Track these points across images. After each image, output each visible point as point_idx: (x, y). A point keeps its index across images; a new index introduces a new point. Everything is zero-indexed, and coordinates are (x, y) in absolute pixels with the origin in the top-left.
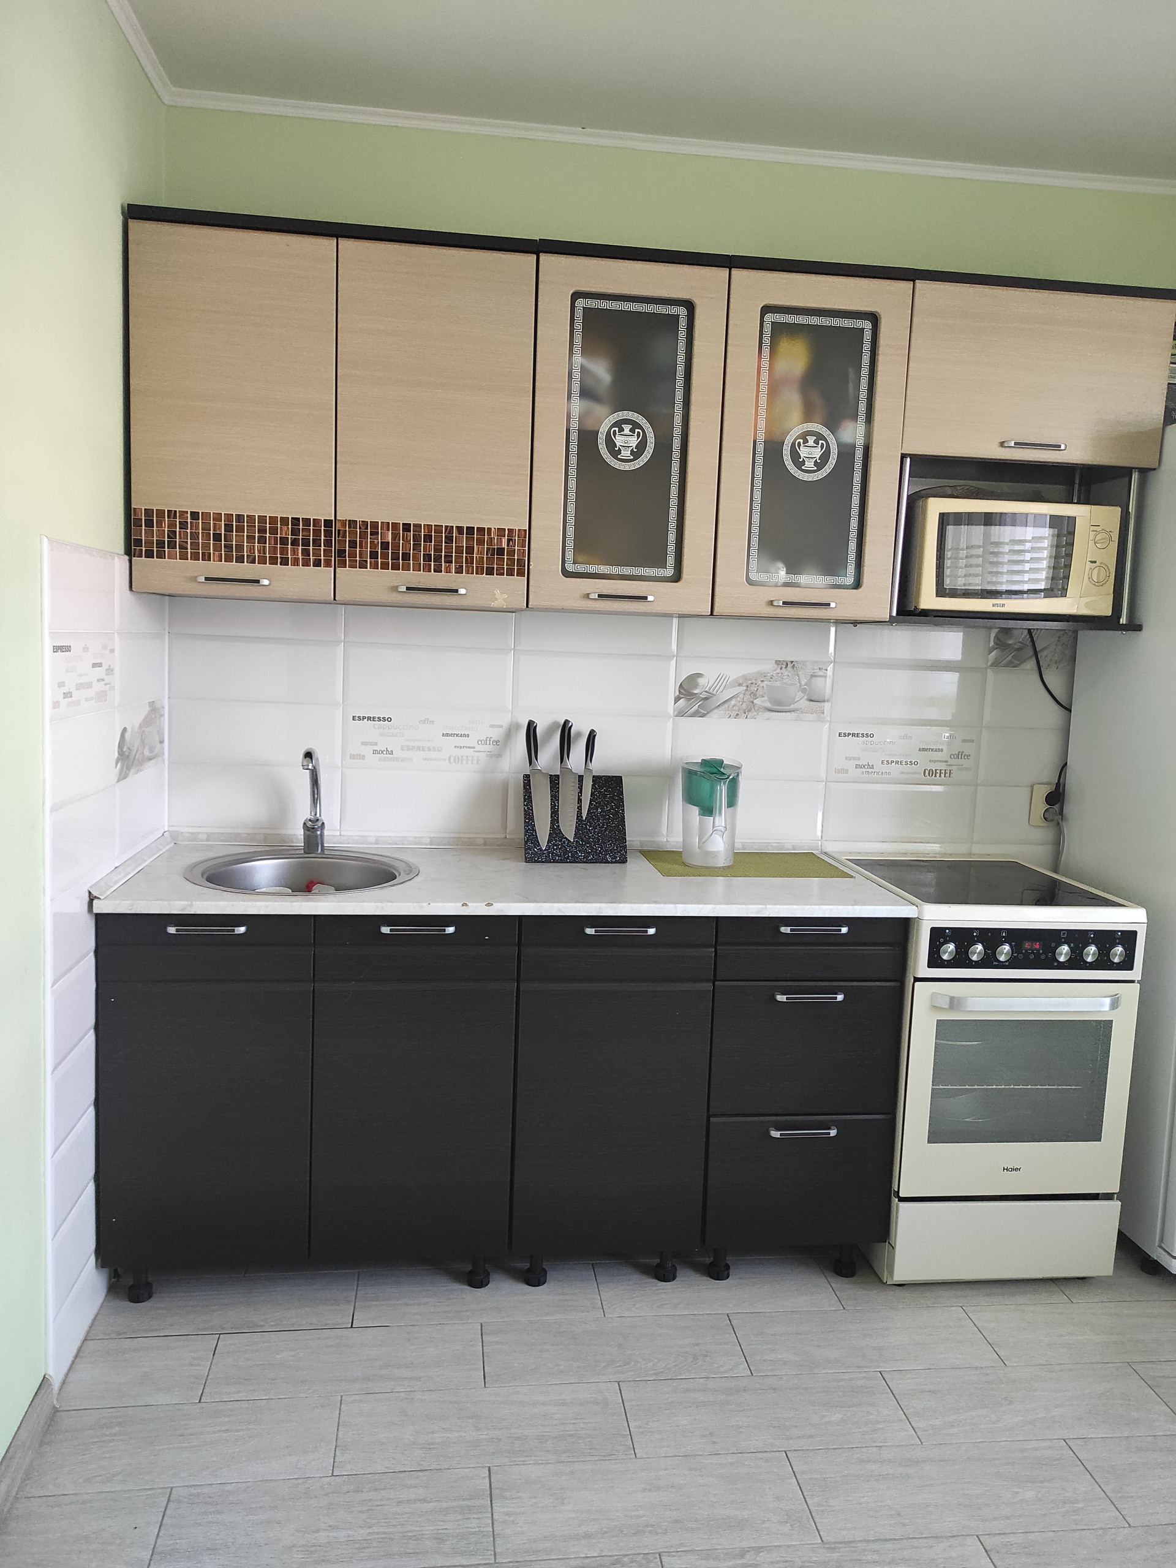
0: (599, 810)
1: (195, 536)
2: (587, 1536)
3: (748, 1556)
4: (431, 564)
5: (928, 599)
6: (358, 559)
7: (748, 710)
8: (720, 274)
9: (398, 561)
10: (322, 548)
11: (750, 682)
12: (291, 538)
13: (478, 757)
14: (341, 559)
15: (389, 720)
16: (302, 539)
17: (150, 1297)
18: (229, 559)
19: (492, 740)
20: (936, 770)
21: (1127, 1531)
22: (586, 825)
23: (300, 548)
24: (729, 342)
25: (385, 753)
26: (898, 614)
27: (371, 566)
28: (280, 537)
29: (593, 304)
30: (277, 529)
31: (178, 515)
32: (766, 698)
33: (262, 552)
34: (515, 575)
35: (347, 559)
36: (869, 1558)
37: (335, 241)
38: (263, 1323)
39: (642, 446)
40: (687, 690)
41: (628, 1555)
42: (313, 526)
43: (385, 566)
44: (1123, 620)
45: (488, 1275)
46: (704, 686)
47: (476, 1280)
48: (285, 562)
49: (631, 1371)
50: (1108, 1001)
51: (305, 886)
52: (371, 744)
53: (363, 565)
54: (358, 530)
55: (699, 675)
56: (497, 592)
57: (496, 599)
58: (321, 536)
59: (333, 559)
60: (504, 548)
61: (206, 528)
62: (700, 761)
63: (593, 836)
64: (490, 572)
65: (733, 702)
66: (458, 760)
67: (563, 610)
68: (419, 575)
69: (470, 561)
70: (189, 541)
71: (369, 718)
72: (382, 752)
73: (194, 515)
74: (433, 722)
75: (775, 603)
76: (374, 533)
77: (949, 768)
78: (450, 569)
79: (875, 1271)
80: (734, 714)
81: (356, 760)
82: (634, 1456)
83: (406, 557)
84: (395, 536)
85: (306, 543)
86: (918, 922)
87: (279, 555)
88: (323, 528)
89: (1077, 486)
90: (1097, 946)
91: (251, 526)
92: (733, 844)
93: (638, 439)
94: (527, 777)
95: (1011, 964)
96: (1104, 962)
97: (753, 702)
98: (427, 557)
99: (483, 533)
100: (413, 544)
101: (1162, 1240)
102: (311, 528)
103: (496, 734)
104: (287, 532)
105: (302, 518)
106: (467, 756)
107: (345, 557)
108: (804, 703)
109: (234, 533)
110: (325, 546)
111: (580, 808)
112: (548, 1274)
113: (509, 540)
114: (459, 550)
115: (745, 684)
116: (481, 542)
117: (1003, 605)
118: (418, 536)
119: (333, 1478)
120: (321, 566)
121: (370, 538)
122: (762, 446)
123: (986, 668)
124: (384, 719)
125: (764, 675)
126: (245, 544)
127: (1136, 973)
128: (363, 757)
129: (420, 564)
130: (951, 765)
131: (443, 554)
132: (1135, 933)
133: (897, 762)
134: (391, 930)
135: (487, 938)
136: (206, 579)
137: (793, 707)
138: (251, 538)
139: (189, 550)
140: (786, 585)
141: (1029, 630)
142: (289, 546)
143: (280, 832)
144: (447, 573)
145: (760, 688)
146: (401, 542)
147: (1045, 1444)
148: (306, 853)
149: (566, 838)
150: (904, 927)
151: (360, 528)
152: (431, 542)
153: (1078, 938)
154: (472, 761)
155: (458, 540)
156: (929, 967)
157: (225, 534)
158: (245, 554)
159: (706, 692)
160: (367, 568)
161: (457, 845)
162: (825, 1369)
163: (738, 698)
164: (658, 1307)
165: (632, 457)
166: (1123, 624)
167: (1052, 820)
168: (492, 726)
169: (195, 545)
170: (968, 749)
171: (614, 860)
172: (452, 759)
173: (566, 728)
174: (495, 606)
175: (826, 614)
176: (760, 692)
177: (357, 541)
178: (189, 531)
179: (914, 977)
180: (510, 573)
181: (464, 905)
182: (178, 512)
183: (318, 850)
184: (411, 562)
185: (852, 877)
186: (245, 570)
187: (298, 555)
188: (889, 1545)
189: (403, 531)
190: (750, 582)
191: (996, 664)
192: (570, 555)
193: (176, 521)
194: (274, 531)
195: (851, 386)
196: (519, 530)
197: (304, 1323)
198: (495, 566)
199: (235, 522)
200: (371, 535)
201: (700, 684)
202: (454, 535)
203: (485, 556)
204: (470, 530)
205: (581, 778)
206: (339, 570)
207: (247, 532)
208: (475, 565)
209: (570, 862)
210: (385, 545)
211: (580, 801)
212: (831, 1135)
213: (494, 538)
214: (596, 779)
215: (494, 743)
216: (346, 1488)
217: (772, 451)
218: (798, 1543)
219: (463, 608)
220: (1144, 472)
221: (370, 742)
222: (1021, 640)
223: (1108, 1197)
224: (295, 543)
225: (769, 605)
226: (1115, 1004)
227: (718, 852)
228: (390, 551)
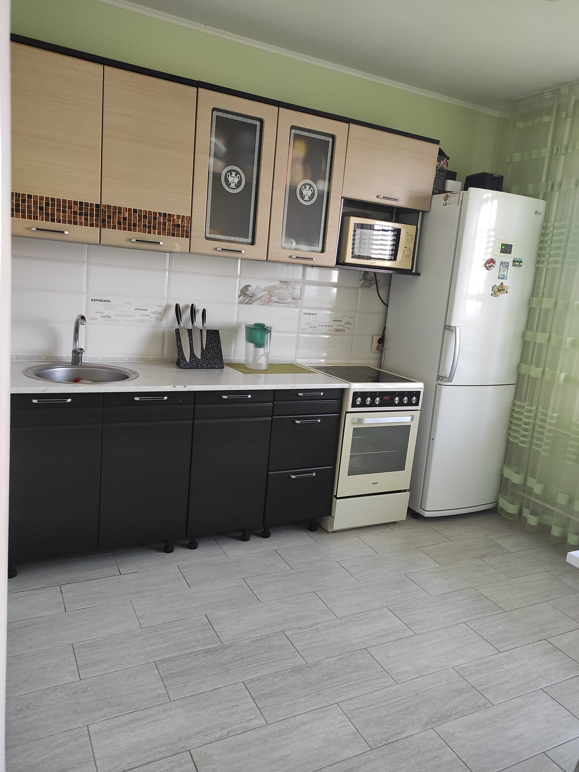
0: (210, 345)
1: (29, 207)
2: (254, 630)
3: (314, 626)
4: (146, 229)
5: (349, 259)
6: (112, 224)
7: (269, 302)
8: (275, 109)
9: (131, 227)
10: (94, 218)
11: (269, 290)
12: (79, 212)
13: (151, 320)
14: (103, 224)
15: (109, 301)
16: (84, 212)
17: (16, 575)
18: (47, 220)
19: (158, 312)
20: (339, 329)
21: (431, 598)
22: (205, 352)
23: (83, 217)
24: (278, 140)
25: (107, 317)
26: (336, 264)
27: (118, 228)
28: (73, 211)
29: (220, 114)
30: (72, 207)
31: (21, 195)
32: (276, 297)
33: (64, 217)
34: (185, 237)
35: (107, 224)
36: (355, 619)
37: (103, 66)
38: (78, 578)
39: (240, 182)
40: (244, 291)
41: (272, 634)
42: (90, 207)
43: (125, 229)
44: (414, 271)
45: (173, 547)
46: (251, 290)
47: (168, 550)
48: (75, 223)
49: (246, 574)
50: (410, 418)
51: (76, 380)
52: (100, 313)
53: (114, 228)
54: (112, 210)
55: (249, 286)
56: (177, 244)
57: (176, 248)
58: (94, 212)
59: (99, 223)
60: (180, 224)
61: (35, 203)
62: (253, 324)
63: (209, 356)
64: (173, 235)
65: (262, 298)
66: (142, 321)
67: (205, 255)
68: (141, 234)
69: (164, 229)
70: (26, 209)
71: (99, 300)
72: (106, 317)
73: (29, 196)
74: (130, 303)
75: (292, 257)
76: (120, 213)
77: (343, 328)
78: (155, 232)
79: (322, 527)
80: (263, 303)
81: (93, 320)
82: (260, 602)
83: (135, 225)
84: (130, 215)
85: (86, 215)
86: (349, 390)
87: (73, 220)
88: (95, 208)
89: (394, 214)
90: (407, 397)
91: (59, 205)
92: (268, 361)
93: (238, 179)
94: (177, 331)
95: (380, 405)
96: (410, 404)
97: (270, 299)
98: (145, 226)
99: (170, 217)
100: (138, 219)
101: (421, 505)
102: (89, 208)
103: (160, 309)
104: (77, 208)
105: (85, 202)
106: (146, 320)
107: (106, 223)
108: (290, 300)
109: (50, 207)
110: (95, 217)
111: (202, 344)
112: (198, 545)
113: (182, 221)
114: (159, 223)
115: (267, 291)
116: (169, 221)
117: (375, 263)
118: (140, 216)
119: (142, 629)
120: (93, 227)
121: (118, 215)
122: (288, 188)
123: (358, 288)
124: (107, 301)
125: (274, 286)
126: (56, 213)
127: (419, 407)
128: (96, 319)
129: (141, 229)
130: (345, 327)
131: (152, 225)
132: (420, 392)
133: (325, 326)
134: (140, 399)
135: (180, 401)
136: (37, 229)
137: (286, 301)
138: (58, 210)
139: (26, 214)
140: (295, 249)
141: (375, 273)
142: (78, 216)
143: (54, 355)
144: (154, 234)
145: (273, 293)
146: (133, 218)
147: (399, 576)
148: (72, 365)
149: (197, 358)
150: (342, 391)
151: (113, 209)
152: (147, 219)
153: (401, 394)
154: (149, 322)
155: (159, 219)
156: (352, 407)
157: (45, 207)
158: (56, 218)
159: (252, 293)
160: (116, 229)
161: (142, 361)
162: (317, 563)
163: (265, 297)
164: (247, 550)
165: (235, 187)
166: (413, 273)
167: (379, 350)
168: (158, 306)
169: (29, 212)
170: (351, 320)
171: (218, 367)
172: (139, 321)
173: (193, 308)
174: (175, 251)
175: (311, 263)
176: (273, 294)
177: (111, 216)
178: (26, 204)
179: (346, 411)
180: (182, 236)
181: (174, 387)
182: (21, 194)
183: (79, 364)
184: (137, 228)
185: (316, 373)
186: (55, 226)
187: (82, 221)
188: (360, 615)
189: (133, 213)
190: (283, 248)
191: (362, 286)
192: (208, 229)
193: (20, 199)
194: (70, 207)
195: (323, 165)
196: (187, 216)
197: (97, 576)
198: (176, 233)
199: (51, 202)
200: (118, 213)
201: (249, 290)
202: (157, 216)
203: (171, 227)
204: (165, 215)
205: (201, 331)
206: (102, 229)
207: (57, 207)
208: (166, 231)
209: (200, 368)
210: (125, 219)
211: (202, 341)
212: (314, 476)
213: (175, 219)
214: (208, 331)
215: (159, 314)
216: (150, 631)
217: (292, 191)
218: (329, 619)
219: (161, 251)
220: (423, 212)
221: (100, 312)
222: (371, 276)
223: (405, 491)
224: (81, 214)
225: (289, 257)
226: (412, 419)
227: (262, 363)
228: (127, 222)
